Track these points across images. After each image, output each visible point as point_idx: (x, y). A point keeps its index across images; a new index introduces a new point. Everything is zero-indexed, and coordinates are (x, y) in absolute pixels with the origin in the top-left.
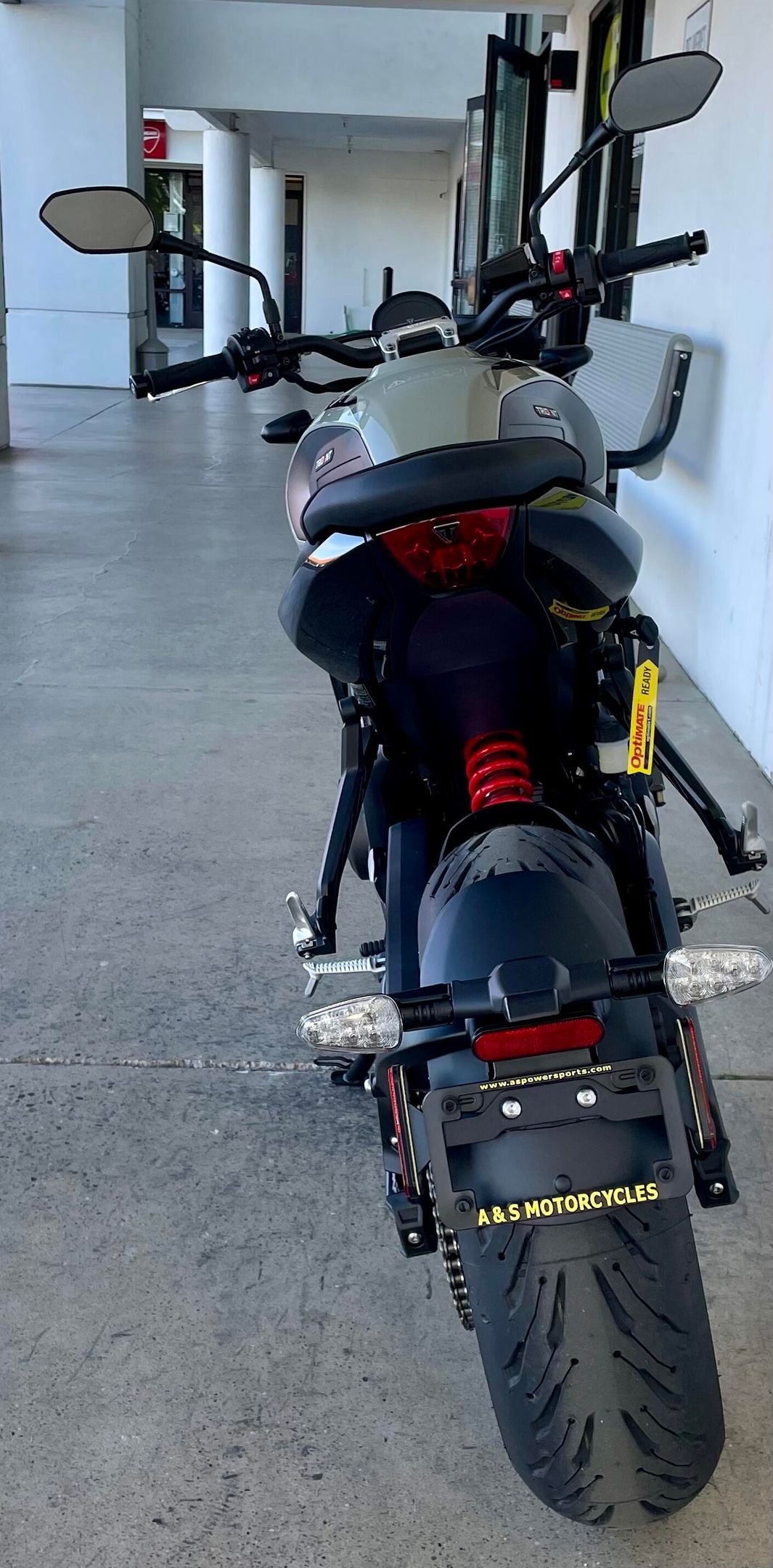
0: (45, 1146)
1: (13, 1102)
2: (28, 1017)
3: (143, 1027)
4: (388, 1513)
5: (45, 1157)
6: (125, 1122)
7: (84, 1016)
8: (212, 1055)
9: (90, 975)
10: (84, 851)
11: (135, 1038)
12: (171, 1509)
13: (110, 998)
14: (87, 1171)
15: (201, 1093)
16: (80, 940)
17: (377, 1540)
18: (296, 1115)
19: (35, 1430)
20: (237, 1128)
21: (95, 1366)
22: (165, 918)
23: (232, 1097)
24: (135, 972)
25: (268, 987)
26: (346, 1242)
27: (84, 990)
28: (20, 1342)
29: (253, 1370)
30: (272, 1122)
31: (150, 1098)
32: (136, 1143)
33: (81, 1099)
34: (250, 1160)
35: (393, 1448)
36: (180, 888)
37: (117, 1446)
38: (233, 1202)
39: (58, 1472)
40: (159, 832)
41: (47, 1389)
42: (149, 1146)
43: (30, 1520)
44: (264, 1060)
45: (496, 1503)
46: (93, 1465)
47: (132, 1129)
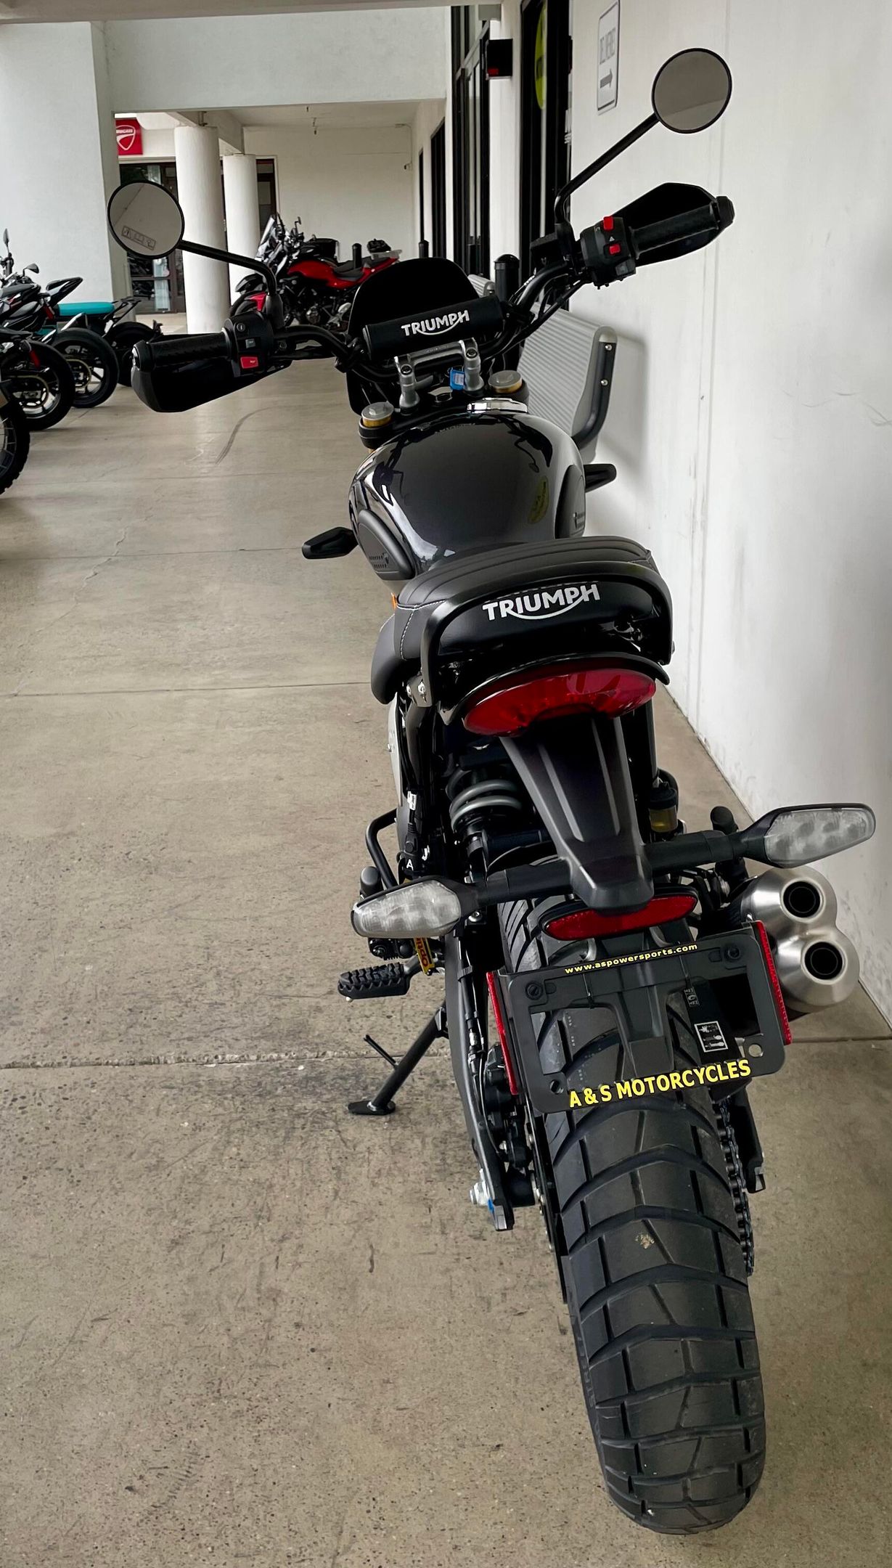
0: (34, 1145)
1: (7, 1105)
2: (21, 1023)
3: (123, 1027)
4: (329, 1472)
5: (35, 1156)
6: (106, 1119)
7: (71, 1020)
8: (183, 1051)
9: (76, 980)
10: (73, 858)
11: (116, 1038)
12: (141, 1477)
13: (94, 1001)
14: (73, 1168)
15: (173, 1088)
16: (68, 946)
17: (320, 1497)
18: (258, 1103)
19: (25, 1411)
20: (204, 1119)
21: (77, 1349)
22: (145, 919)
23: (201, 1090)
24: (115, 975)
25: (236, 983)
26: (299, 1223)
27: (71, 994)
28: (13, 1330)
29: (215, 1347)
30: (236, 1112)
31: (128, 1095)
32: (116, 1139)
33: (67, 1099)
34: (215, 1149)
35: (336, 1413)
36: (159, 889)
37: (95, 1422)
38: (200, 1190)
39: (44, 1448)
40: (141, 834)
41: (36, 1373)
42: (126, 1141)
43: (20, 1492)
44: (230, 1053)
45: (425, 1460)
46: (76, 1440)
47: (112, 1126)
